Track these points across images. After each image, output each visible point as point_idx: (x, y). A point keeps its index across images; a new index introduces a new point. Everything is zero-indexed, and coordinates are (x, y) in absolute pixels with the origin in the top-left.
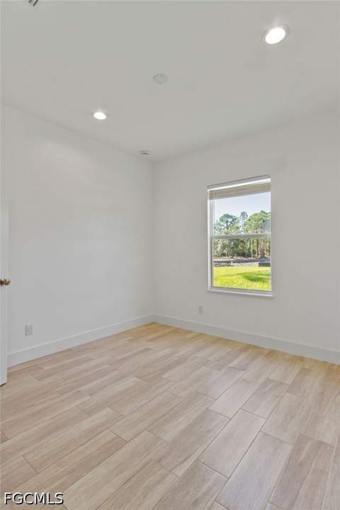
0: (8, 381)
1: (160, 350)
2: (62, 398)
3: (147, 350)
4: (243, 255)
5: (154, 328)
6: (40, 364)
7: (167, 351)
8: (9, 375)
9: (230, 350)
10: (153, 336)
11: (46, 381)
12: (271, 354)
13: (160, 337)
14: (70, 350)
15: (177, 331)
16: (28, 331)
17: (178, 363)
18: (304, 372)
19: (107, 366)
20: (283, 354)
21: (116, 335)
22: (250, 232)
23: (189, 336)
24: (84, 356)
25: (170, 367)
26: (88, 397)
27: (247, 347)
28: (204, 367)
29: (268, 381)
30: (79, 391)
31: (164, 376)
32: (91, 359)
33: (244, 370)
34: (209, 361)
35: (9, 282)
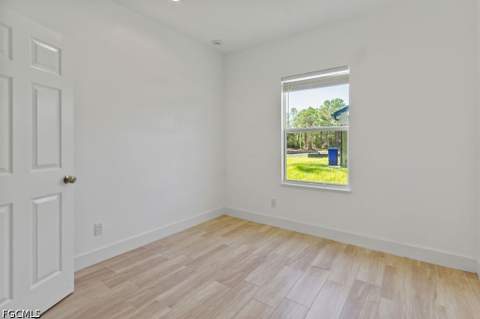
0: (75, 290)
1: (238, 247)
2: (137, 312)
3: (223, 247)
4: (293, 147)
5: (226, 222)
6: (111, 266)
7: (244, 248)
8: (77, 282)
9: (307, 245)
10: (226, 230)
11: (118, 289)
12: (350, 250)
13: (233, 232)
14: (142, 248)
15: (249, 225)
16: (97, 230)
17: (258, 262)
18: (390, 270)
19: (184, 267)
20: (362, 249)
21: (189, 230)
22: (299, 126)
23: (263, 230)
24: (160, 255)
25: (250, 268)
26: (168, 310)
27: (324, 243)
28: (286, 268)
29: (358, 283)
30: (156, 302)
31: (247, 279)
32: (166, 260)
33: (328, 269)
34: (290, 259)
35: (75, 179)
